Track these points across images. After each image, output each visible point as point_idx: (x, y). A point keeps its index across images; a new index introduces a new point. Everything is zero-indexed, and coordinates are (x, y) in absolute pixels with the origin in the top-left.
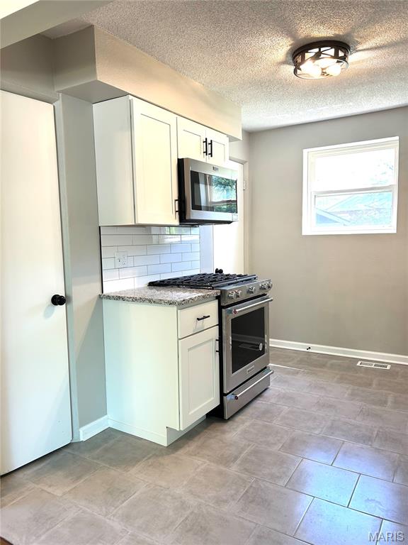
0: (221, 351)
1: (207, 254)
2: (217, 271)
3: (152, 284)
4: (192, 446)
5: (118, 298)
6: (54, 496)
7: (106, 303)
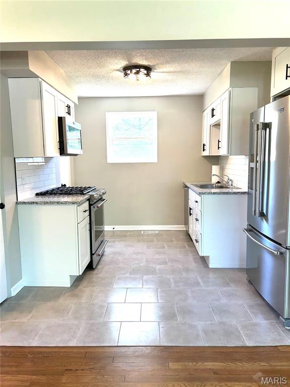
2: (62, 186)
4: (85, 283)
6: (24, 323)
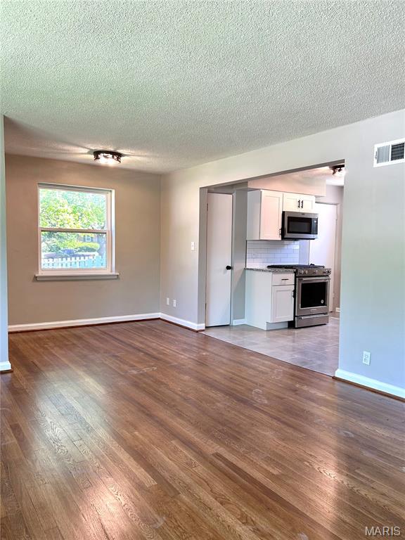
0: (294, 296)
1: (304, 253)
3: (269, 267)
5: (251, 269)
7: (247, 271)
